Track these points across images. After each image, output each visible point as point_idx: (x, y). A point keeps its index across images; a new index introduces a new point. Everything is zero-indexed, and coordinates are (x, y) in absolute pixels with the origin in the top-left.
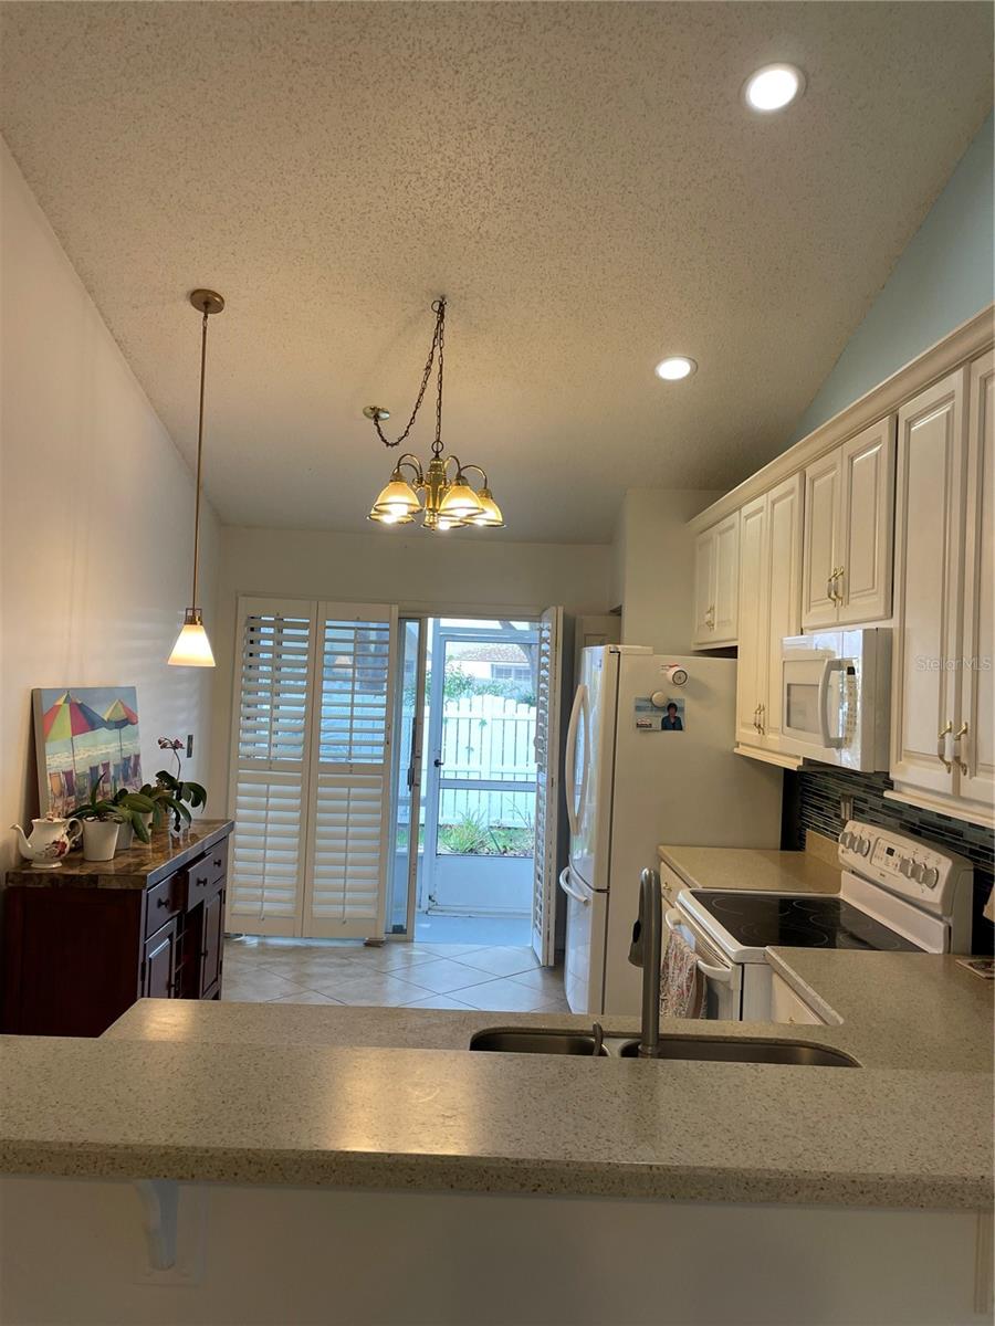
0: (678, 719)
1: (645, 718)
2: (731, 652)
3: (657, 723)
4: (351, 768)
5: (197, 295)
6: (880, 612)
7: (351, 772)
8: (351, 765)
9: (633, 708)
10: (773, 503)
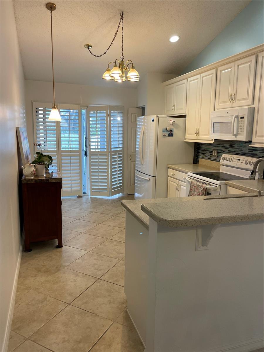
0: (172, 134)
1: (165, 134)
2: (184, 116)
3: (167, 135)
4: (70, 151)
5: (48, 5)
6: (251, 103)
7: (70, 153)
8: (70, 150)
9: (162, 131)
10: (203, 77)
